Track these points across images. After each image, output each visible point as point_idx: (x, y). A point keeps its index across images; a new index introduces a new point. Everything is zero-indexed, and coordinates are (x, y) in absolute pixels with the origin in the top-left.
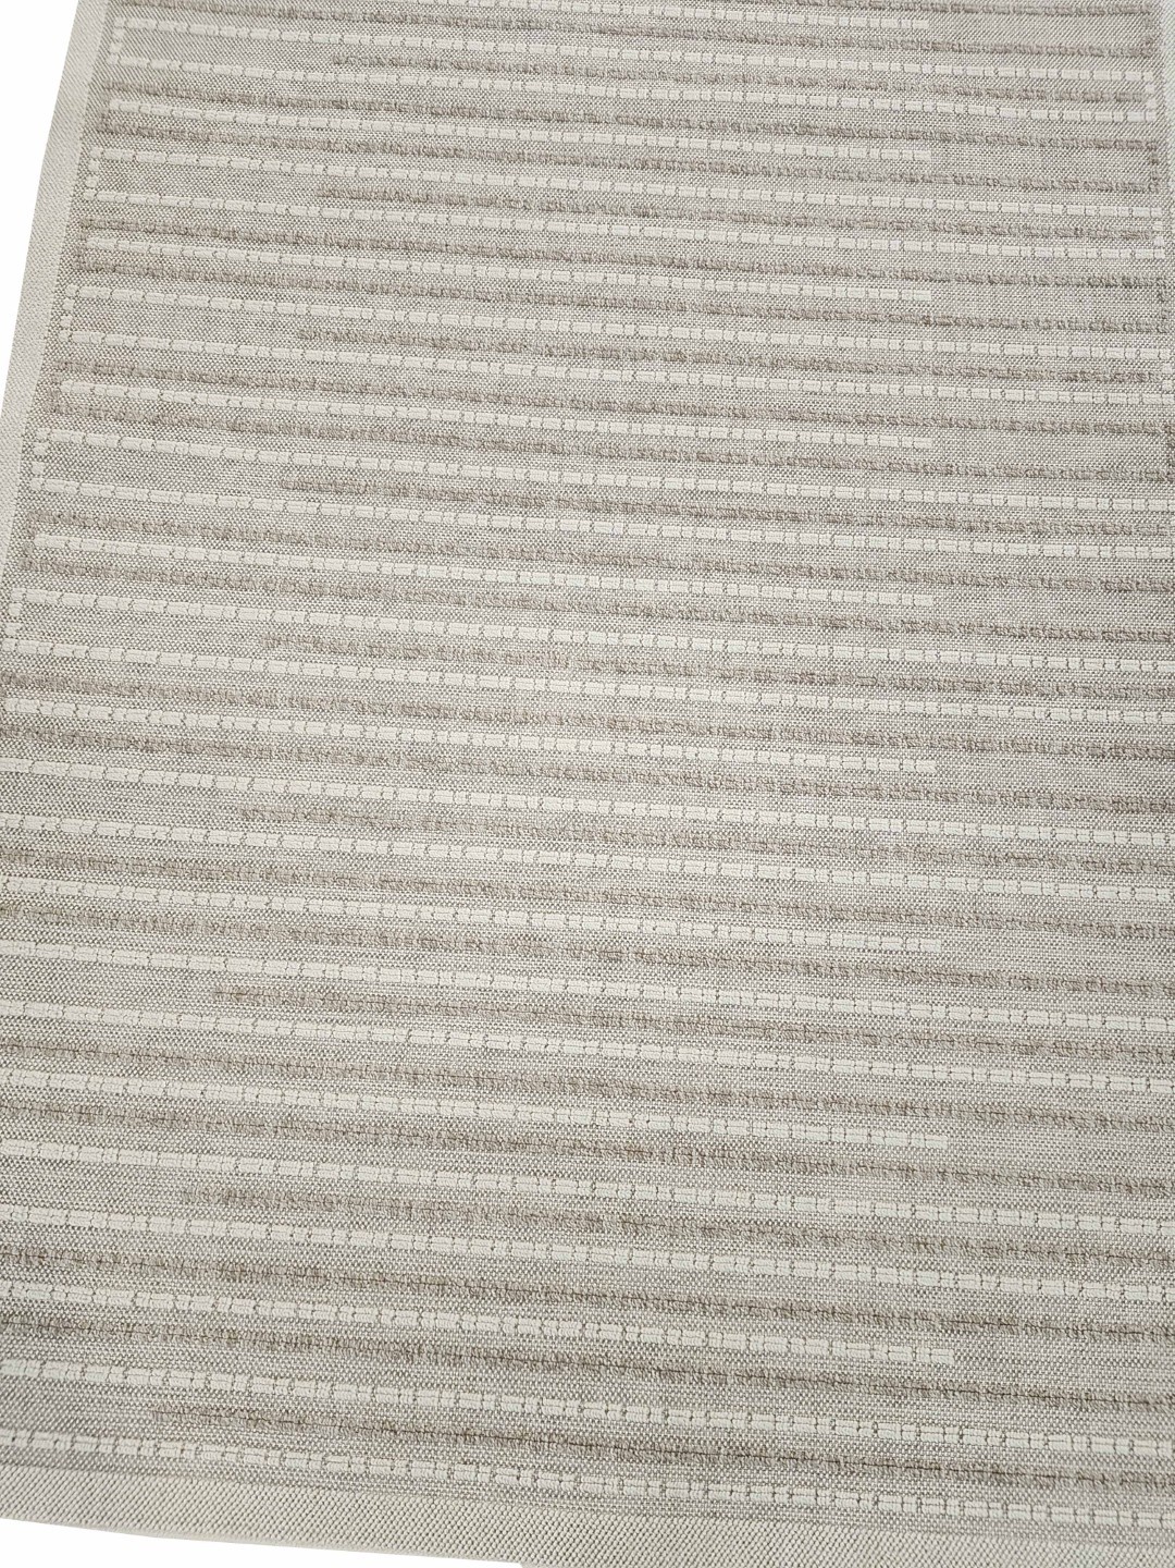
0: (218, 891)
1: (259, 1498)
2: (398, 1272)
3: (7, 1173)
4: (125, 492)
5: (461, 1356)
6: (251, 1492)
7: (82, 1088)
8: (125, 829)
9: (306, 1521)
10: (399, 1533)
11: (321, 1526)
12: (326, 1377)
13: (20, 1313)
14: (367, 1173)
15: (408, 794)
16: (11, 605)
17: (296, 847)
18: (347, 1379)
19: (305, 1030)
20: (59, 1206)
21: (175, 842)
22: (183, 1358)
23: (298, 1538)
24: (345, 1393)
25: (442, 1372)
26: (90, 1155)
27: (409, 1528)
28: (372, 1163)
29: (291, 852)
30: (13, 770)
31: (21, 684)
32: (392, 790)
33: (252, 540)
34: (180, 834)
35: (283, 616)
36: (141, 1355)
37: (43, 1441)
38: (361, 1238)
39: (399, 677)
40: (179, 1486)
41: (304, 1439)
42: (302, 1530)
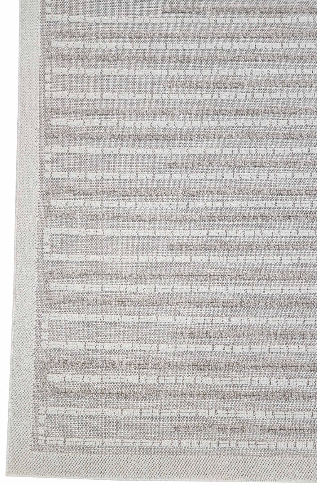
0: (163, 201)
1: (230, 462)
2: (275, 362)
3: (91, 329)
4: (90, 19)
5: (311, 396)
6: (225, 459)
7: (118, 290)
8: (116, 176)
9: (253, 470)
10: (296, 473)
11: (260, 472)
12: (250, 409)
13: (107, 389)
14: (254, 321)
15: (244, 151)
16: (46, 76)
17: (196, 179)
18: (260, 409)
19: (214, 259)
20: (116, 342)
21: (140, 180)
22: (184, 404)
23: (251, 478)
24: (260, 415)
25: (303, 403)
26: (127, 319)
27: (300, 471)
28: (255, 316)
29: (193, 181)
30: (60, 152)
31: (56, 113)
32: (237, 149)
33: (152, 37)
34: (142, 176)
35: (173, 72)
36: (165, 404)
37: (128, 443)
38: (256, 348)
39: (232, 97)
40: (192, 459)
41: (245, 436)
42: (252, 474)
